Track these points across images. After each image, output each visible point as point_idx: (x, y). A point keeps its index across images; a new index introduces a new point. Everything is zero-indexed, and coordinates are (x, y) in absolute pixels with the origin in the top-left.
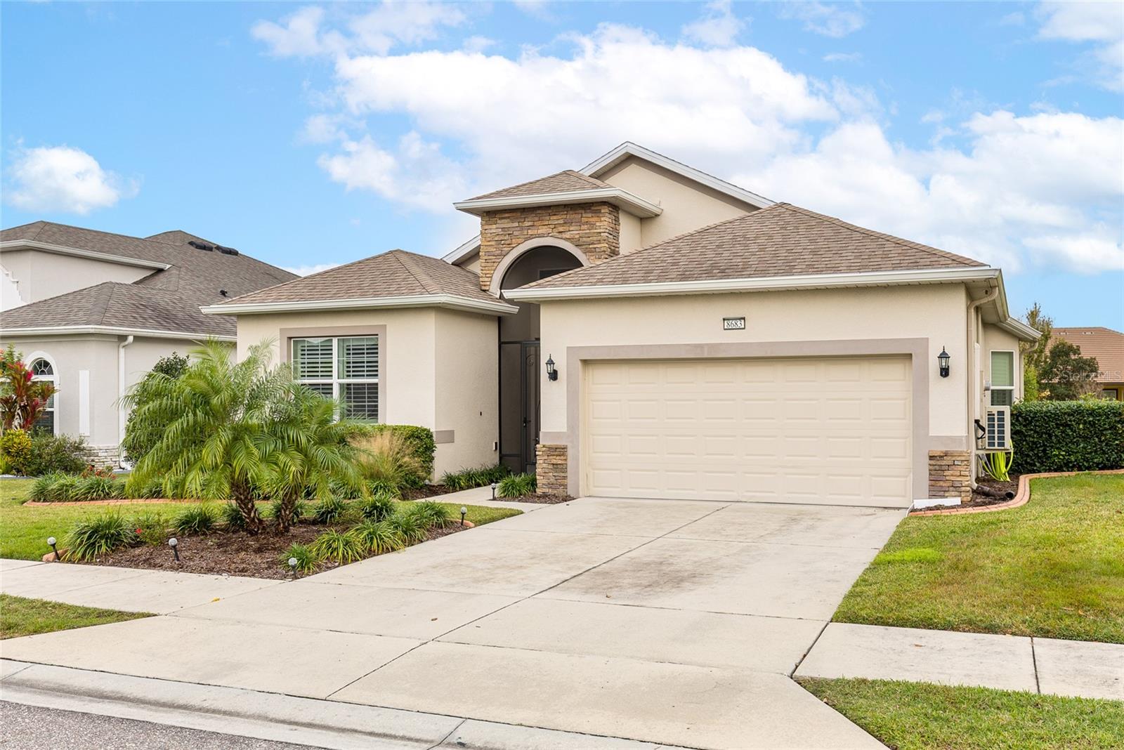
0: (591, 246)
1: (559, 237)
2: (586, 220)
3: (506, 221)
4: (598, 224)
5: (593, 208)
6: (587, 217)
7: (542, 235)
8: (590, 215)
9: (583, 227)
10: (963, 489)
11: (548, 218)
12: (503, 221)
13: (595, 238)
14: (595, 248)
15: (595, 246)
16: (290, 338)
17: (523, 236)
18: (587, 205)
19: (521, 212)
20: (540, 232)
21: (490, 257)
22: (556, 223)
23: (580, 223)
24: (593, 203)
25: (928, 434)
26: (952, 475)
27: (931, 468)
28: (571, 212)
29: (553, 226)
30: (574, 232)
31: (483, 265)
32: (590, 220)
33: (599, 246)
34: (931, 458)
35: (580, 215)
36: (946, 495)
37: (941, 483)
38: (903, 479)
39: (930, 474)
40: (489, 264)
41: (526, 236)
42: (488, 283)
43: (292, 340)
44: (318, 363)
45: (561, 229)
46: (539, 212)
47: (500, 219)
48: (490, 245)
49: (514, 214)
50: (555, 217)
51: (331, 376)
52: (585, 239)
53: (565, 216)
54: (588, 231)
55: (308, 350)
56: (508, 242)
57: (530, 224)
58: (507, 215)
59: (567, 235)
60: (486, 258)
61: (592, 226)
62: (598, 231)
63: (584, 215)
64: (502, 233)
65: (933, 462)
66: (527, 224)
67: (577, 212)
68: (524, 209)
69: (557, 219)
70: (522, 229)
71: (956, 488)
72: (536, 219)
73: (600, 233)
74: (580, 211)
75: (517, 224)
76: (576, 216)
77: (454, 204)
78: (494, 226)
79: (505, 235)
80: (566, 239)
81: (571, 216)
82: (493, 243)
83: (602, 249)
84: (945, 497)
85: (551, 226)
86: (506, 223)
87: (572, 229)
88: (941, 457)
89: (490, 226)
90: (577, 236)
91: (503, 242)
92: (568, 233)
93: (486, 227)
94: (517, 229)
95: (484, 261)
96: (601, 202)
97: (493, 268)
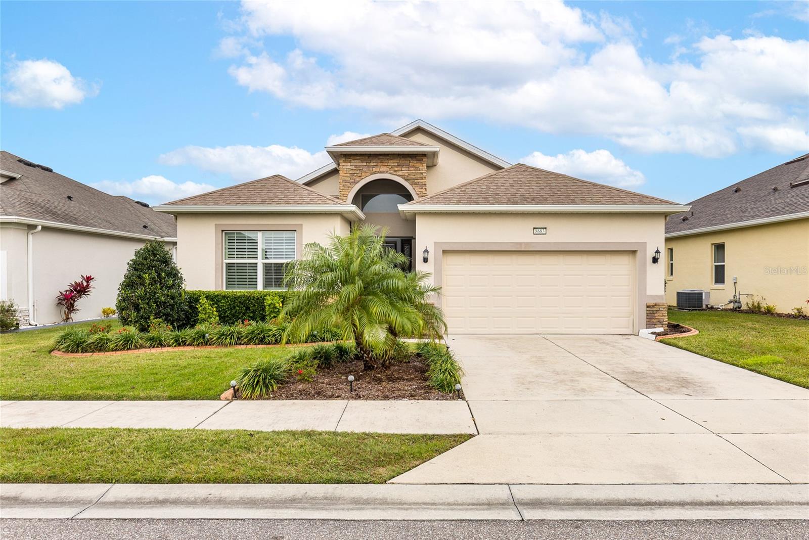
0: (416, 181)
1: (395, 174)
2: (413, 164)
3: (358, 161)
5: (417, 158)
7: (382, 172)
8: (415, 162)
9: (410, 169)
10: (664, 323)
11: (387, 162)
12: (356, 161)
13: (419, 176)
14: (419, 182)
17: (369, 172)
18: (413, 156)
19: (368, 156)
20: (381, 170)
21: (347, 184)
22: (392, 165)
23: (409, 166)
24: (417, 155)
25: (646, 294)
27: (648, 312)
28: (403, 159)
29: (390, 167)
30: (405, 172)
31: (341, 188)
32: (415, 165)
34: (648, 307)
35: (409, 162)
37: (654, 320)
38: (627, 319)
39: (647, 316)
40: (346, 188)
41: (372, 172)
42: (344, 200)
43: (224, 232)
44: (246, 249)
45: (396, 169)
46: (381, 157)
47: (354, 160)
49: (363, 158)
50: (392, 161)
51: (257, 258)
52: (411, 177)
53: (398, 161)
54: (414, 172)
55: (237, 240)
56: (360, 175)
57: (375, 164)
58: (358, 158)
59: (400, 173)
60: (344, 184)
61: (417, 168)
62: (421, 172)
63: (412, 162)
64: (355, 169)
65: (648, 309)
66: (372, 164)
67: (407, 159)
68: (370, 154)
69: (393, 163)
70: (369, 167)
72: (379, 161)
74: (409, 159)
75: (365, 164)
76: (406, 162)
77: (325, 148)
78: (349, 164)
79: (357, 170)
80: (400, 176)
81: (402, 162)
82: (348, 175)
83: (424, 183)
84: (655, 328)
85: (389, 167)
86: (358, 163)
87: (403, 169)
88: (653, 306)
89: (346, 164)
90: (407, 174)
91: (355, 175)
92: (401, 172)
93: (344, 164)
94: (365, 167)
95: (342, 186)
96: (423, 154)
97: (348, 191)
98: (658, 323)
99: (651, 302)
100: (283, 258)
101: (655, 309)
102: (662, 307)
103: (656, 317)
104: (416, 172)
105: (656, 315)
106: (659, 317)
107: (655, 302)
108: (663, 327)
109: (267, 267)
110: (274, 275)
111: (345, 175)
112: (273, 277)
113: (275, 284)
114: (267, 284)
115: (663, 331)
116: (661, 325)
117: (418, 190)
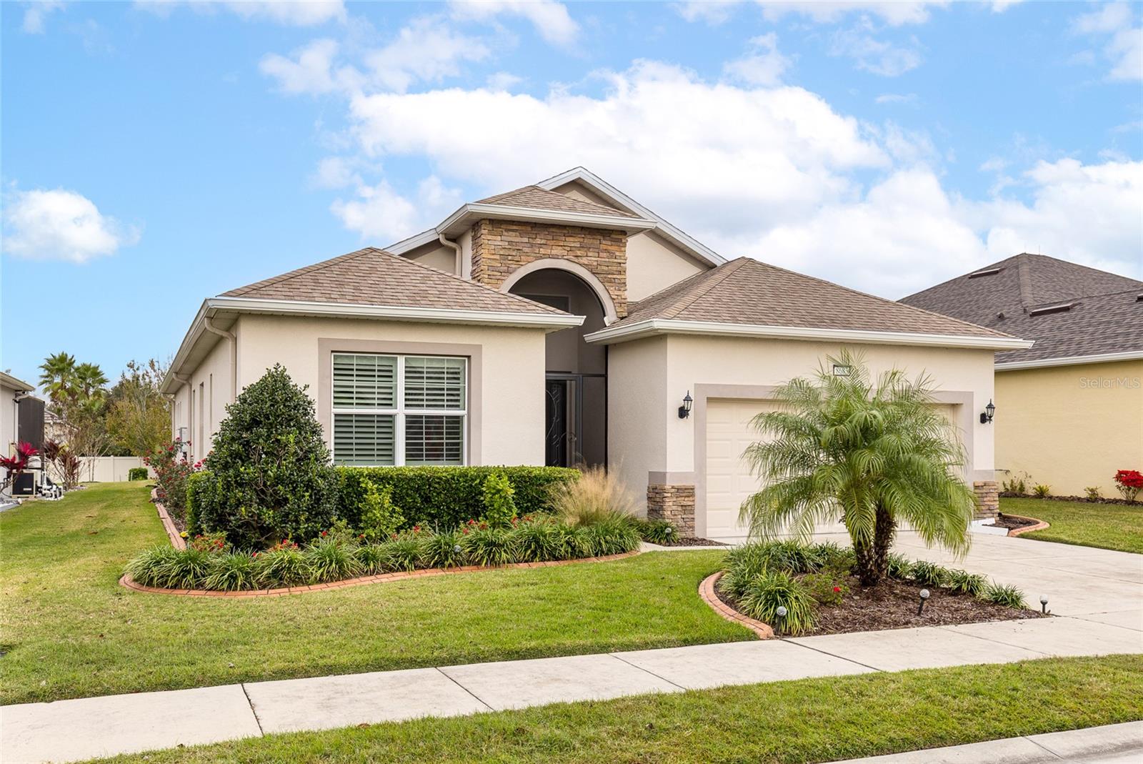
0: (609, 276)
1: (576, 261)
2: (605, 247)
4: (617, 254)
5: (614, 237)
6: (606, 244)
7: (556, 257)
8: (609, 243)
9: (601, 254)
10: (995, 510)
11: (563, 238)
12: (511, 235)
14: (614, 278)
17: (535, 255)
18: (606, 232)
20: (554, 252)
22: (573, 245)
23: (599, 251)
24: (613, 231)
25: (974, 468)
28: (588, 236)
29: (569, 249)
30: (592, 259)
32: (609, 248)
34: (976, 487)
35: (599, 242)
36: (985, 516)
37: (983, 508)
40: (493, 281)
41: (538, 255)
44: (374, 387)
45: (579, 253)
46: (553, 230)
49: (525, 229)
50: (571, 239)
51: (395, 405)
52: (603, 268)
53: (582, 240)
54: (607, 260)
56: (517, 258)
57: (543, 241)
59: (584, 261)
60: (490, 273)
61: (612, 254)
62: (619, 261)
63: (604, 242)
64: (510, 249)
65: (976, 491)
66: (539, 241)
67: (595, 237)
69: (573, 242)
70: (533, 246)
71: (991, 510)
72: (550, 237)
73: (620, 263)
74: (599, 237)
76: (595, 241)
78: (500, 239)
79: (514, 250)
80: (579, 264)
81: (588, 240)
82: (498, 257)
83: (622, 280)
84: (985, 518)
85: (566, 248)
86: (513, 237)
87: (590, 254)
88: (982, 486)
90: (595, 264)
91: (510, 258)
92: (584, 258)
94: (526, 245)
95: (487, 276)
96: (622, 231)
97: (498, 286)
98: (988, 511)
99: (980, 482)
100: (443, 406)
101: (984, 491)
102: (993, 487)
103: (986, 503)
104: (611, 260)
105: (985, 499)
106: (989, 503)
107: (984, 481)
108: (993, 517)
110: (426, 439)
111: (492, 257)
112: (424, 441)
113: (427, 455)
115: (994, 523)
116: (991, 515)
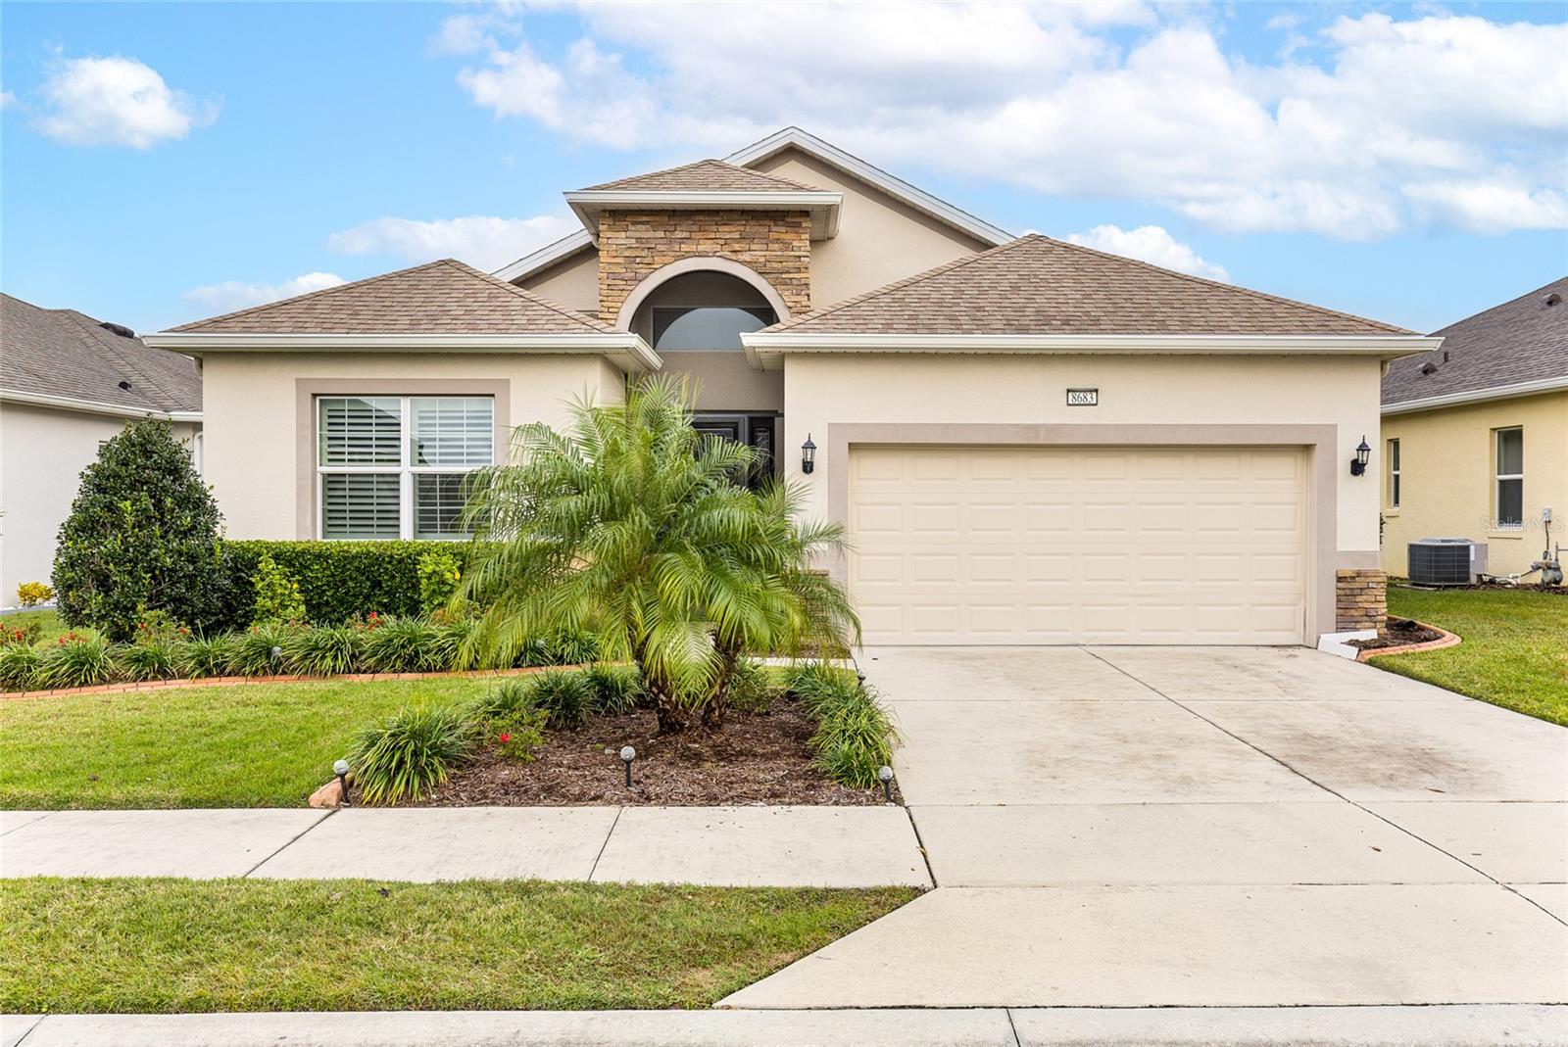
0: (784, 276)
1: (733, 258)
2: (777, 236)
3: (644, 227)
4: (795, 243)
5: (789, 220)
6: (779, 231)
7: (705, 254)
8: (783, 229)
9: (771, 246)
10: (1379, 618)
11: (715, 228)
12: (639, 227)
13: (791, 264)
14: (791, 279)
15: (791, 276)
16: (315, 396)
17: (673, 254)
18: (778, 214)
19: (669, 217)
20: (701, 248)
21: (617, 282)
22: (728, 237)
23: (767, 241)
24: (788, 212)
25: (1335, 549)
26: (1366, 601)
27: (1340, 592)
28: (752, 223)
29: (723, 242)
30: (758, 252)
31: (604, 292)
32: (783, 236)
33: (795, 276)
34: (1340, 579)
35: (767, 229)
36: (1358, 627)
37: (1353, 612)
38: (1292, 608)
39: (1338, 601)
40: (614, 293)
41: (679, 254)
42: (612, 322)
43: (318, 398)
44: (371, 439)
45: (737, 247)
46: (701, 218)
47: (634, 223)
48: (615, 263)
49: (657, 218)
50: (726, 228)
51: (399, 461)
52: (776, 265)
53: (742, 228)
54: (781, 253)
55: (349, 417)
56: (648, 260)
57: (685, 235)
58: (644, 219)
59: (746, 257)
60: (609, 282)
61: (787, 245)
62: (797, 254)
63: (774, 229)
64: (637, 245)
65: (1340, 585)
66: (679, 235)
67: (762, 222)
68: (674, 211)
69: (729, 231)
70: (671, 241)
71: (1370, 617)
72: (696, 228)
73: (800, 257)
74: (767, 222)
75: (661, 234)
76: (761, 229)
77: (565, 193)
78: (623, 234)
79: (643, 249)
80: (743, 263)
81: (751, 228)
82: (621, 260)
83: (803, 281)
84: (1358, 630)
85: (720, 241)
86: (643, 231)
87: (753, 247)
88: (1353, 578)
89: (616, 235)
90: (762, 260)
91: (638, 260)
92: (748, 254)
93: (609, 235)
94: (661, 241)
95: (606, 287)
96: (801, 211)
97: (621, 299)
98: (1365, 618)
99: (1348, 569)
100: (462, 461)
101: (1358, 585)
102: (1375, 580)
103: (1360, 605)
104: (785, 253)
105: (1358, 599)
106: (1366, 605)
107: (1357, 568)
108: (1375, 627)
109: (424, 484)
110: (441, 504)
111: (614, 261)
112: (438, 508)
113: (442, 526)
114: (424, 525)
115: (1376, 637)
116: (1371, 624)
117: (790, 298)
